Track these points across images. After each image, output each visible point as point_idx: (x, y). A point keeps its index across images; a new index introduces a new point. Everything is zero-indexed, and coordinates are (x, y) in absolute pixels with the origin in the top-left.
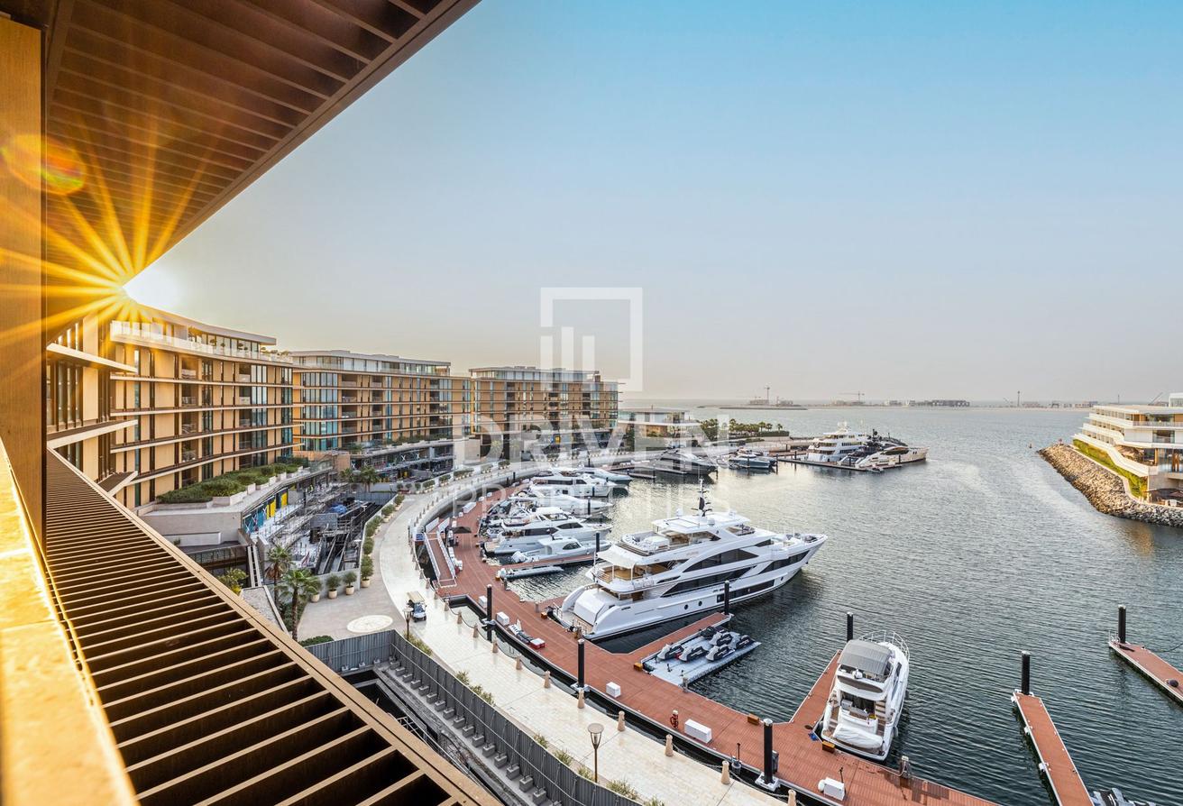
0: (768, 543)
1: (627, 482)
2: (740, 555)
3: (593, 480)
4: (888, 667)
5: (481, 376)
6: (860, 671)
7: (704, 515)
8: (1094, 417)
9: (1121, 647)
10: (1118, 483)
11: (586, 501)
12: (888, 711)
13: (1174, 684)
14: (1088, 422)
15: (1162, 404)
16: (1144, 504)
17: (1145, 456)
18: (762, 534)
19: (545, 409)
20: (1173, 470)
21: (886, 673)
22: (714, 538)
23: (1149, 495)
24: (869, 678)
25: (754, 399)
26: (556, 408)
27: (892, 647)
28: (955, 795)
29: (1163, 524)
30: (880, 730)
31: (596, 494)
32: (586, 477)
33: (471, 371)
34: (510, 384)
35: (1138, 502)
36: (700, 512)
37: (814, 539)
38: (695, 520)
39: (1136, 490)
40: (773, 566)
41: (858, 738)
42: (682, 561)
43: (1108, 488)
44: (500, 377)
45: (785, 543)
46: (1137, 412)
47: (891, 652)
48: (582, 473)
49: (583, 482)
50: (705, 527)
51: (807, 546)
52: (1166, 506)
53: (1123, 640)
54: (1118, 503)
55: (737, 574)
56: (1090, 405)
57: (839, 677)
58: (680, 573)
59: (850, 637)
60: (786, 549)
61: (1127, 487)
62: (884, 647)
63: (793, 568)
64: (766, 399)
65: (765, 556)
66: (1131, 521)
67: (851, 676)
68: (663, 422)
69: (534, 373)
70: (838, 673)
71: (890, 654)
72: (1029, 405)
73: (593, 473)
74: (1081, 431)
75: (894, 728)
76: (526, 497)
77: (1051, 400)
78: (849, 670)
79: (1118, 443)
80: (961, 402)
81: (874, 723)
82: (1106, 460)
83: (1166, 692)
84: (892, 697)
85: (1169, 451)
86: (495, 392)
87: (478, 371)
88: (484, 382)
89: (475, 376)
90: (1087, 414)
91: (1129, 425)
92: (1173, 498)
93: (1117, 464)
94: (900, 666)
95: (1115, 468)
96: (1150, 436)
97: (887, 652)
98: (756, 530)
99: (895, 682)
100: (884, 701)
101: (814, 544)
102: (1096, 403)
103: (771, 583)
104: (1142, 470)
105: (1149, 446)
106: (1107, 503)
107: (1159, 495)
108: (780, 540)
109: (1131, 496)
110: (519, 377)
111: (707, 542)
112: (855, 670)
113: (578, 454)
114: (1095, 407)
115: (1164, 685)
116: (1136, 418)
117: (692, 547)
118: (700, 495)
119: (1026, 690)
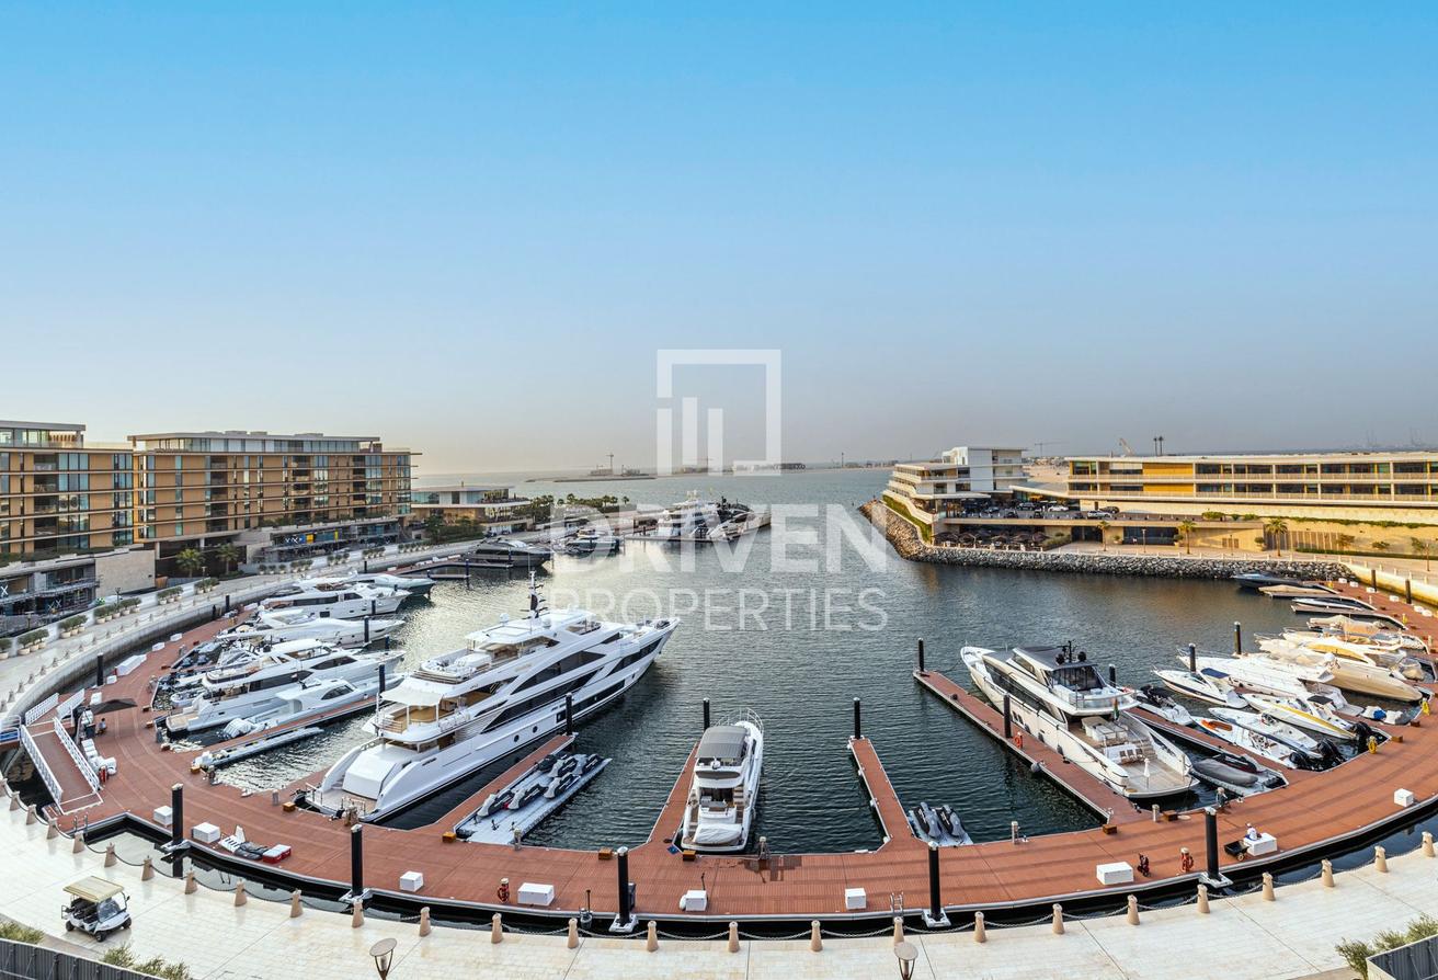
0: (617, 637)
1: (427, 589)
2: (585, 657)
3: (373, 592)
4: (744, 746)
5: (156, 446)
6: (718, 759)
7: (537, 616)
8: (896, 474)
9: (922, 675)
10: (914, 532)
11: (361, 623)
12: (746, 794)
13: (955, 698)
14: (892, 479)
15: (939, 461)
16: (931, 547)
17: (929, 506)
18: (609, 628)
19: (286, 494)
20: (947, 517)
21: (743, 755)
22: (551, 643)
23: (933, 539)
24: (727, 764)
25: (595, 469)
26: (305, 492)
27: (747, 724)
28: (808, 858)
29: (944, 563)
30: (739, 816)
31: (377, 610)
32: (361, 589)
33: (134, 439)
34: (216, 459)
35: (927, 546)
36: (533, 613)
37: (666, 624)
38: (526, 624)
39: (925, 537)
40: (624, 663)
41: (718, 834)
42: (509, 681)
43: (908, 536)
44: (196, 448)
45: (635, 634)
46: (923, 469)
47: (746, 731)
48: (353, 583)
49: (356, 596)
50: (539, 631)
51: (661, 632)
52: (944, 547)
53: (922, 670)
54: (914, 549)
55: (581, 682)
56: (893, 463)
57: (697, 773)
58: (507, 696)
59: (707, 725)
60: (636, 641)
61: (920, 534)
62: (740, 727)
63: (645, 661)
64: (609, 468)
65: (613, 653)
66: (922, 562)
67: (709, 769)
68: (478, 502)
69: (264, 441)
70: (697, 768)
71: (746, 733)
72: (851, 466)
73: (373, 581)
74: (888, 488)
75: (752, 810)
76: (252, 632)
77: (866, 461)
78: (706, 761)
79: (912, 496)
80: (798, 465)
81: (733, 812)
82: (905, 512)
83: (951, 706)
84: (748, 779)
85: (944, 500)
86: (184, 473)
87: (148, 439)
88: (159, 456)
89: (141, 447)
90: (891, 472)
91: (918, 480)
92: (948, 539)
93: (912, 514)
94: (755, 742)
95: (911, 518)
96: (932, 489)
97: (742, 732)
98: (603, 624)
99: (752, 761)
100: (742, 785)
101: (666, 629)
102: (897, 462)
103: (622, 684)
104: (927, 518)
105: (931, 497)
106: (908, 549)
107: (940, 539)
108: (629, 632)
109: (923, 542)
110: (235, 448)
111: (542, 650)
112: (713, 759)
113: (346, 556)
114: (897, 465)
115: (949, 700)
116: (922, 474)
117: (523, 660)
118: (532, 592)
119: (858, 736)
